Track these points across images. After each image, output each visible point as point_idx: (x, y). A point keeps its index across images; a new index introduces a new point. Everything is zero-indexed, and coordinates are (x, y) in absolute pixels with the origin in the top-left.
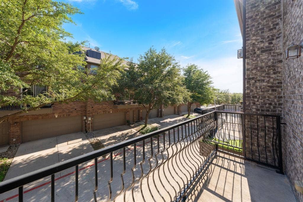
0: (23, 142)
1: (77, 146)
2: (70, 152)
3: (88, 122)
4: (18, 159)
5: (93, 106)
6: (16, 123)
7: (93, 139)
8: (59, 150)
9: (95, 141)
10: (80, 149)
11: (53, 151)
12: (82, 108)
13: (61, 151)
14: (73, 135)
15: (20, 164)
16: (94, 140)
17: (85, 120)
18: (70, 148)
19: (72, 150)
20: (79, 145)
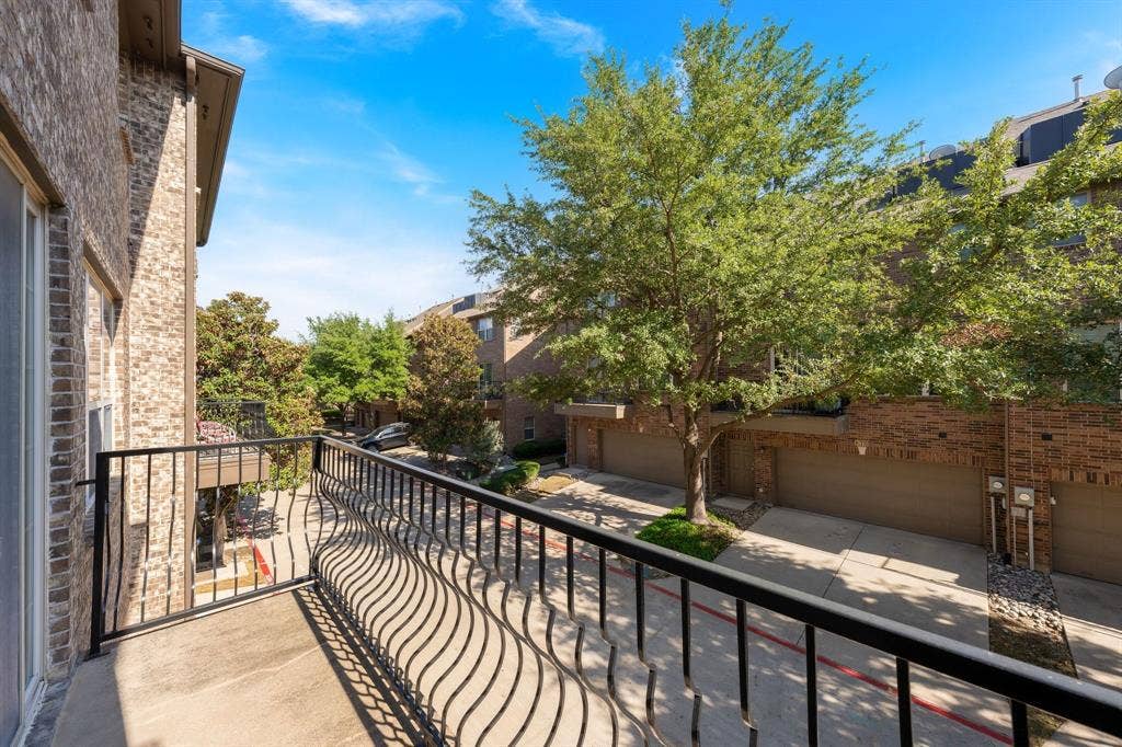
0: (778, 504)
1: (915, 594)
2: (873, 595)
3: (1017, 513)
4: (749, 539)
5: (1050, 431)
6: (763, 448)
7: (1026, 609)
8: (842, 570)
9: (1031, 624)
10: (922, 612)
11: (827, 562)
12: (978, 432)
13: (846, 574)
14: (927, 545)
15: (746, 550)
16: (1028, 617)
17: (998, 497)
18: (883, 583)
19: (887, 594)
20: (926, 593)
